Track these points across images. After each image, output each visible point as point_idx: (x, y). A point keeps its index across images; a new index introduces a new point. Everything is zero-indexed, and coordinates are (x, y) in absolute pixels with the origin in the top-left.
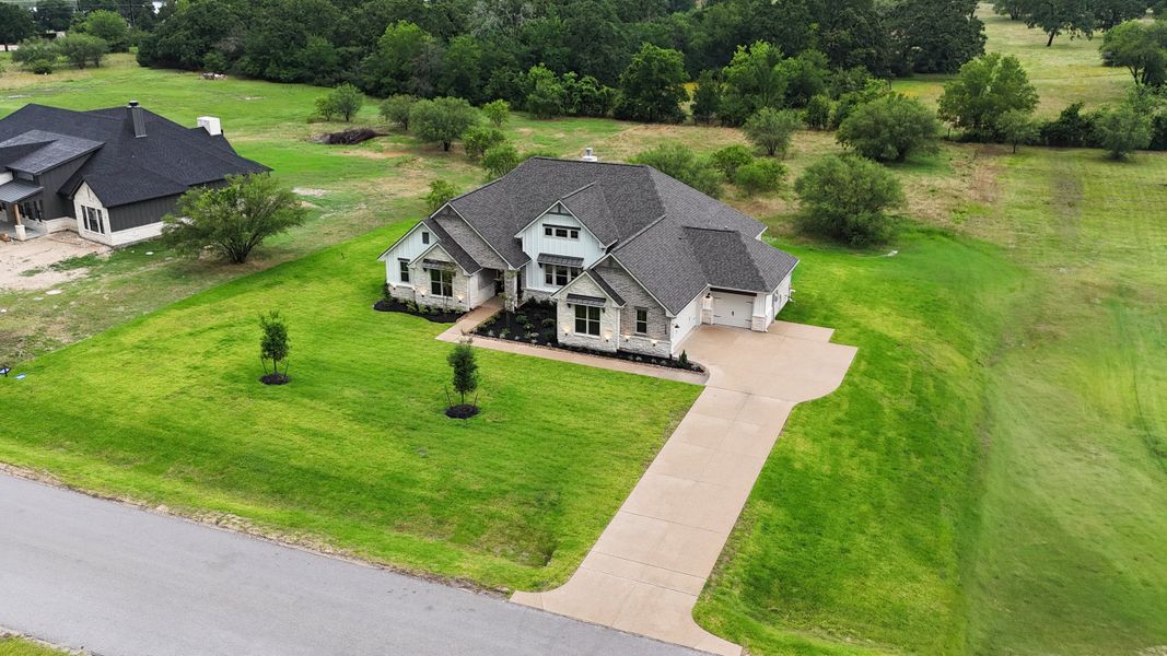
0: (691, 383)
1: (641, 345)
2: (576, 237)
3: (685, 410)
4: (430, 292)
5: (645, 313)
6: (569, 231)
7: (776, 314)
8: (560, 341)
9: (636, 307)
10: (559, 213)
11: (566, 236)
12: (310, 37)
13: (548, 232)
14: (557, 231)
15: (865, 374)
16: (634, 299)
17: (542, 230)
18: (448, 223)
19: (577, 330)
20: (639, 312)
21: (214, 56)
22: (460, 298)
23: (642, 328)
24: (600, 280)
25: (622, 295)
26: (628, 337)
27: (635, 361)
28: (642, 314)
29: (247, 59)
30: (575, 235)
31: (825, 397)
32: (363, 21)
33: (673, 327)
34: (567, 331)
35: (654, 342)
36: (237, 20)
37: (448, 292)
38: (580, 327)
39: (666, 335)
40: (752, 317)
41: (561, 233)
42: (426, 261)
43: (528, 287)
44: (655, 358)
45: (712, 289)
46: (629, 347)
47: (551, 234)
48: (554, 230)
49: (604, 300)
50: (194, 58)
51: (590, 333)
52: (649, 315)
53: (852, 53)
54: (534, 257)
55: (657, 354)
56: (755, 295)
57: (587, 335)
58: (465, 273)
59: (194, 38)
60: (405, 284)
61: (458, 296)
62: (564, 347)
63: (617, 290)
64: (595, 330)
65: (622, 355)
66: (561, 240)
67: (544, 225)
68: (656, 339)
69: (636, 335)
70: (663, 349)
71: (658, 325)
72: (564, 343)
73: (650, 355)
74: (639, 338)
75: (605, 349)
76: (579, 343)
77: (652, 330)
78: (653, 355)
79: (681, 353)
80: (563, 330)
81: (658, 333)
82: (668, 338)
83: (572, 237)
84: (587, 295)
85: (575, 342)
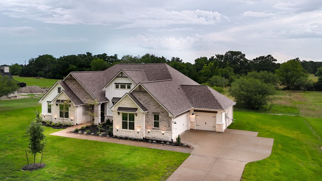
0: (182, 152)
1: (156, 135)
2: (130, 88)
3: (177, 166)
4: (59, 116)
5: (158, 116)
6: (126, 86)
7: (227, 126)
8: (114, 134)
9: (153, 113)
10: (122, 77)
11: (125, 88)
12: (70, 65)
13: (117, 87)
15: (282, 150)
16: (152, 109)
17: (114, 86)
18: (70, 83)
19: (123, 128)
20: (155, 116)
21: (41, 72)
22: (72, 118)
23: (156, 125)
24: (135, 99)
25: (146, 106)
26: (149, 130)
27: (152, 143)
28: (156, 117)
29: (51, 72)
31: (264, 160)
32: (88, 61)
33: (173, 124)
34: (118, 128)
35: (163, 132)
36: (50, 62)
37: (67, 116)
38: (124, 126)
39: (169, 128)
40: (215, 124)
41: (123, 87)
42: (58, 101)
43: (108, 115)
45: (195, 111)
46: (150, 136)
48: (120, 85)
49: (136, 109)
50: (35, 73)
51: (129, 129)
52: (160, 117)
53: (240, 71)
54: (110, 99)
55: (165, 139)
56: (216, 112)
57: (128, 130)
58: (74, 105)
59: (36, 67)
60: (49, 114)
61: (71, 117)
62: (116, 137)
63: (143, 104)
64: (132, 127)
65: (146, 140)
66: (123, 90)
67: (115, 83)
68: (164, 130)
69: (154, 129)
70: (168, 136)
71: (165, 122)
72: (116, 135)
73: (161, 140)
74: (155, 130)
75: (137, 138)
76: (123, 135)
77: (162, 126)
78: (163, 140)
79: (177, 137)
80: (116, 128)
81: (165, 127)
82: (171, 130)
83: (128, 88)
84: (128, 107)
85: (122, 135)
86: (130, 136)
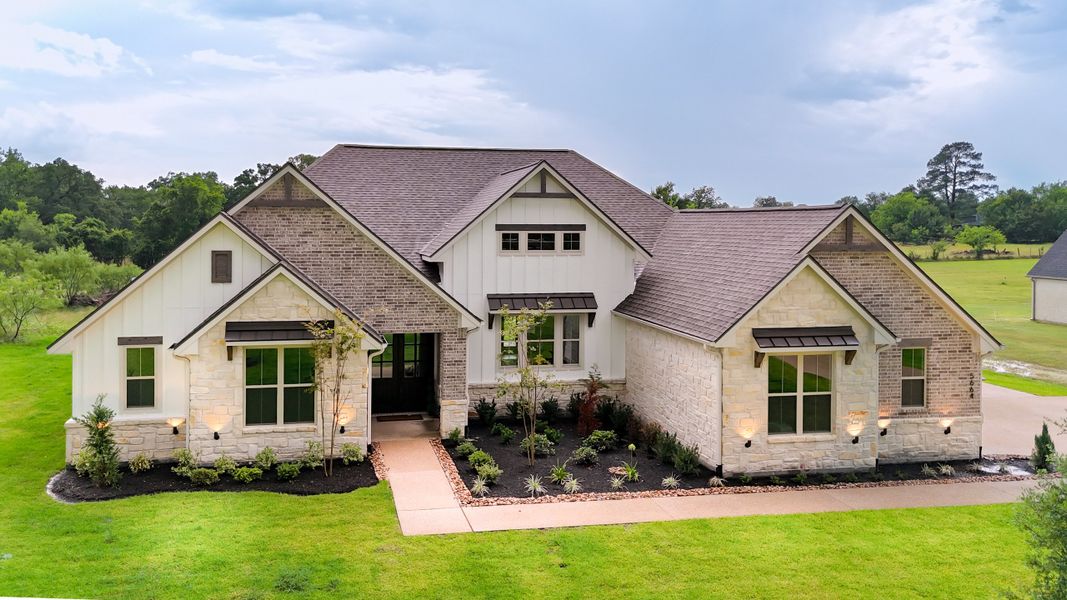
1: (914, 438)
2: (576, 247)
4: (240, 420)
5: (920, 356)
6: (559, 237)
8: (728, 467)
9: (901, 345)
10: (543, 194)
11: (551, 247)
13: (509, 243)
14: (530, 236)
17: (494, 239)
20: (906, 356)
23: (914, 395)
26: (884, 424)
28: (913, 361)
30: (572, 243)
33: (983, 382)
34: (750, 435)
35: (946, 423)
38: (780, 419)
39: (972, 403)
41: (541, 240)
42: (231, 328)
44: (952, 463)
46: (887, 449)
47: (515, 247)
48: (522, 236)
49: (848, 332)
51: (805, 430)
52: (929, 357)
54: (473, 305)
55: (953, 452)
57: (800, 436)
60: (138, 415)
66: (542, 257)
67: (499, 227)
68: (950, 415)
69: (903, 414)
70: (966, 439)
71: (953, 380)
72: (737, 471)
73: (936, 459)
74: (913, 420)
75: (848, 465)
76: (780, 462)
77: (941, 396)
78: (942, 458)
79: (1040, 433)
80: (738, 436)
81: (954, 401)
82: (977, 410)
83: (567, 247)
84: (803, 325)
85: (772, 463)
86: (812, 465)
